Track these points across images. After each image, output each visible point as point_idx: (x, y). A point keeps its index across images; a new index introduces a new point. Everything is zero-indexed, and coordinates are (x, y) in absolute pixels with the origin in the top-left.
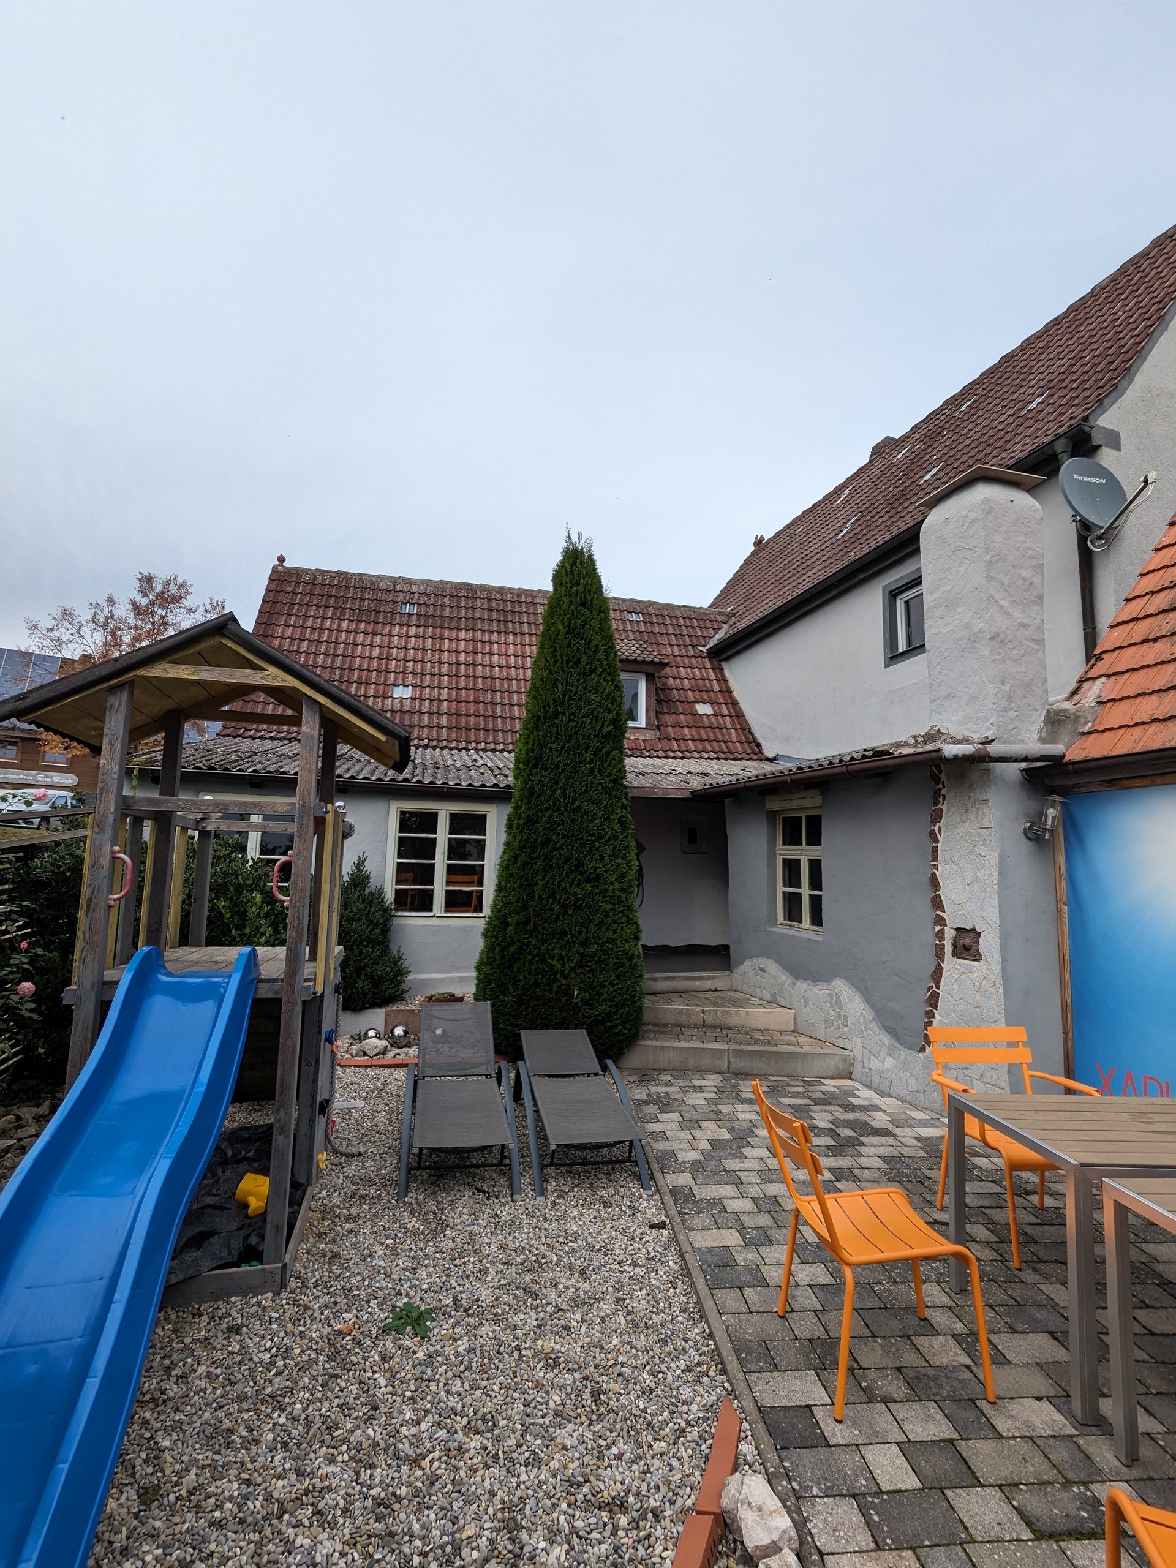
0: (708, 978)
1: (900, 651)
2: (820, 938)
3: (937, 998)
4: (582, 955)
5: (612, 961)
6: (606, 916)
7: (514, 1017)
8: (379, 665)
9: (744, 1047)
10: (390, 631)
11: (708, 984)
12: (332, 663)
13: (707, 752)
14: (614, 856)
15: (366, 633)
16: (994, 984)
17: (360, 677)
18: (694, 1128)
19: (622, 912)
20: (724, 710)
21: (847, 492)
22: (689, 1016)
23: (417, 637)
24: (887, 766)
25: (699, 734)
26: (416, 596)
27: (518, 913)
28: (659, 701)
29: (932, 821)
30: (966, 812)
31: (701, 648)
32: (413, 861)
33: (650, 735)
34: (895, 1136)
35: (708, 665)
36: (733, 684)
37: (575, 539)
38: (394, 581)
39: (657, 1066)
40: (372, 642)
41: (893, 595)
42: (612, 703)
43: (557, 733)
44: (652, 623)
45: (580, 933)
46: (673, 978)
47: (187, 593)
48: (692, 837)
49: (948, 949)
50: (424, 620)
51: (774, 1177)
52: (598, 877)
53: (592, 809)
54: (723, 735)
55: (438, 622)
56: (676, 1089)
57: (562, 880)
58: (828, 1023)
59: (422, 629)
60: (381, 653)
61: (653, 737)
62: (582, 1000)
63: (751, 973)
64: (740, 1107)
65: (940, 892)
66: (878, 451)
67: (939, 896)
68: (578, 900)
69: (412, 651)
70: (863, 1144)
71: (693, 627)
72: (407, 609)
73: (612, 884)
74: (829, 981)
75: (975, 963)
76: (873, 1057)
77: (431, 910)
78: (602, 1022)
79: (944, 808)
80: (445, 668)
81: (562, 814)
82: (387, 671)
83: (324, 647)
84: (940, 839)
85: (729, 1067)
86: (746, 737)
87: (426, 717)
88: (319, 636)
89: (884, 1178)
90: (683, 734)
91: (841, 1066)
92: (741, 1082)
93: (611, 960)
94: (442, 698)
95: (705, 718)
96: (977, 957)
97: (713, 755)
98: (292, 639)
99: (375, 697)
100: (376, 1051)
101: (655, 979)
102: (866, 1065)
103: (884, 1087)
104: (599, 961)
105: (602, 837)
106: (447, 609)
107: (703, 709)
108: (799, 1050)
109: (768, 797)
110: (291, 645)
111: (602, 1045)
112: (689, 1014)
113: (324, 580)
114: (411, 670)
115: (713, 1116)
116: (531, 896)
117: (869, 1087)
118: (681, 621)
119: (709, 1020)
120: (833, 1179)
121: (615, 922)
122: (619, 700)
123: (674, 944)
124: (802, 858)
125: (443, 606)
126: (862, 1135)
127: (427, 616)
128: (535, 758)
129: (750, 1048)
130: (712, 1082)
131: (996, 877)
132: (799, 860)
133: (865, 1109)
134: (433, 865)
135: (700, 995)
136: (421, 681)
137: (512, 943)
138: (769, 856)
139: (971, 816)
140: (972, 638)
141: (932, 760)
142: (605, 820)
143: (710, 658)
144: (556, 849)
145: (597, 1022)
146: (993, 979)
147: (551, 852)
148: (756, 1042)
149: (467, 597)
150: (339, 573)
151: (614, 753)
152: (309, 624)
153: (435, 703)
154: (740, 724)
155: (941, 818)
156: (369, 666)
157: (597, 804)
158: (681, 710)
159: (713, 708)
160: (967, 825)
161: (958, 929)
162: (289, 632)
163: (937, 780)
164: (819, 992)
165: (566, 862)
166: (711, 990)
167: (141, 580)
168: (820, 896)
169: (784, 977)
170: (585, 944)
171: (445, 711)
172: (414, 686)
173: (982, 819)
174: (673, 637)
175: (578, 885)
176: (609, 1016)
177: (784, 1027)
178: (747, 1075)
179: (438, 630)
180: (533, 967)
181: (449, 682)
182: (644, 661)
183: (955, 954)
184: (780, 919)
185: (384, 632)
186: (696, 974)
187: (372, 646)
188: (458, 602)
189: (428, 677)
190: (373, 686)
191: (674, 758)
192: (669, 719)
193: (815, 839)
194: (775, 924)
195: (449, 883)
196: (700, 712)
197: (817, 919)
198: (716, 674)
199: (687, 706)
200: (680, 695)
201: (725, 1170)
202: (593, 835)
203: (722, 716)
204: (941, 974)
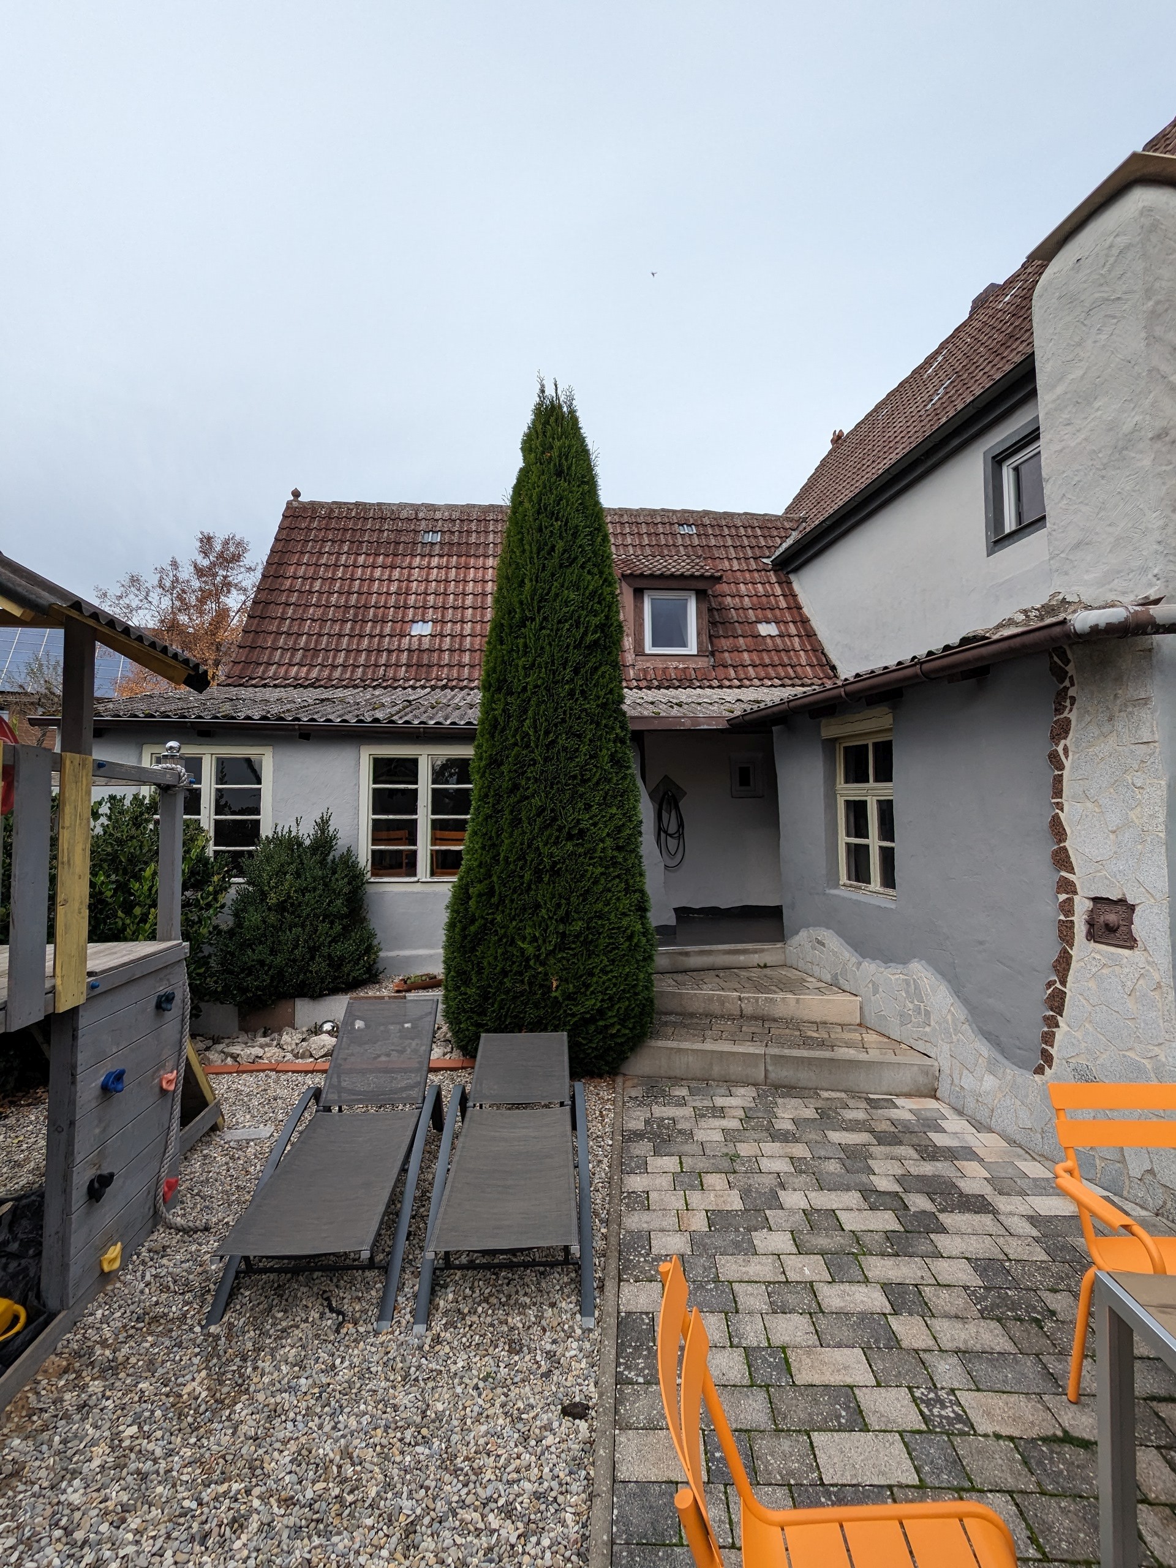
0: (755, 952)
1: (1007, 531)
2: (893, 906)
3: (1063, 999)
4: (563, 935)
5: (603, 941)
6: (596, 882)
7: (479, 1014)
8: (397, 600)
9: (787, 1052)
10: (410, 563)
11: (756, 959)
12: (346, 601)
13: (770, 679)
14: (605, 803)
15: (384, 567)
16: (1159, 986)
17: (375, 615)
18: (692, 1188)
19: (618, 876)
20: (792, 629)
21: (940, 358)
22: (722, 1003)
23: (439, 567)
24: (981, 658)
25: (762, 659)
26: (440, 523)
27: (480, 882)
28: (713, 623)
29: (1052, 738)
30: (1110, 719)
31: (765, 560)
32: (391, 817)
33: (703, 663)
34: (995, 1212)
35: (773, 579)
36: (802, 599)
37: (550, 391)
38: (416, 508)
39: (672, 1074)
40: (390, 576)
41: (998, 461)
42: (599, 603)
43: (526, 646)
44: (707, 536)
45: (559, 906)
46: (710, 952)
47: (245, 550)
48: (744, 778)
49: (1080, 929)
50: (449, 548)
51: (791, 1299)
52: (582, 833)
53: (572, 743)
54: (790, 658)
55: (464, 548)
56: (687, 1111)
57: (534, 838)
58: (903, 1016)
59: (445, 559)
60: (399, 588)
61: (706, 665)
62: (564, 992)
63: (808, 946)
64: (769, 1147)
65: (1067, 844)
66: (979, 304)
67: (1065, 849)
68: (555, 863)
69: (434, 583)
70: (943, 1230)
71: (756, 537)
72: (429, 537)
73: (602, 841)
74: (905, 962)
75: (1126, 952)
76: (965, 1072)
77: (415, 875)
78: (593, 1020)
79: (1073, 716)
80: (469, 600)
81: (533, 752)
82: (406, 607)
83: (338, 585)
84: (1067, 764)
85: (766, 1077)
86: (817, 659)
87: (446, 655)
88: (334, 574)
89: (974, 1311)
90: (742, 660)
91: (922, 1080)
92: (780, 1101)
93: (601, 941)
94: (465, 633)
95: (768, 640)
96: (1130, 942)
97: (777, 682)
98: (305, 579)
99: (391, 636)
100: (322, 1052)
101: (687, 954)
102: (956, 1081)
103: (982, 1115)
104: (586, 943)
105: (589, 780)
106: (474, 535)
107: (767, 629)
108: (863, 1056)
109: (824, 721)
110: (303, 584)
111: (596, 1049)
112: (722, 1001)
113: (340, 513)
114: (431, 604)
115: (725, 1164)
116: (495, 858)
117: (960, 1113)
118: (742, 531)
119: (748, 1010)
120: (888, 1309)
121: (609, 890)
122: (609, 598)
123: (724, 906)
124: (868, 799)
125: (469, 532)
126: (941, 1211)
127: (451, 544)
128: (498, 680)
129: (796, 1053)
130: (741, 1099)
131: (1162, 819)
132: (866, 802)
133: (951, 1155)
134: (416, 821)
135: (743, 973)
136: (443, 616)
137: (473, 921)
138: (826, 796)
139: (1119, 725)
140: (1120, 444)
141: (1054, 639)
142: (591, 757)
143: (775, 571)
144: (527, 798)
145: (585, 1022)
146: (1156, 977)
147: (519, 802)
148: (807, 1042)
149: (497, 521)
150: (357, 504)
151: (603, 669)
152: (323, 561)
153: (457, 639)
154: (811, 645)
155: (1067, 732)
156: (386, 602)
157: (579, 736)
158: (740, 632)
159: (779, 628)
160: (1112, 740)
161: (1095, 900)
162: (301, 571)
163: (1061, 675)
164: (892, 976)
165: (538, 815)
166: (759, 966)
167: (201, 541)
168: (893, 849)
169: (847, 955)
170: (565, 919)
171: (468, 647)
172: (434, 622)
173: (1137, 728)
174: (732, 550)
175: (556, 843)
176: (601, 1012)
177: (847, 1019)
178: (791, 1090)
179: (463, 558)
180: (500, 951)
181: (474, 615)
182: (692, 576)
183: (1091, 936)
184: (844, 879)
185: (404, 565)
186: (739, 946)
187: (390, 580)
188: (486, 527)
189: (450, 611)
190: (390, 624)
191: (730, 687)
192: (725, 643)
193: (885, 774)
194: (837, 885)
195: (435, 840)
196: (763, 633)
197: (889, 880)
198: (782, 589)
199: (747, 627)
200: (738, 615)
201: (716, 1280)
202: (574, 777)
203: (790, 636)
204: (1069, 964)
